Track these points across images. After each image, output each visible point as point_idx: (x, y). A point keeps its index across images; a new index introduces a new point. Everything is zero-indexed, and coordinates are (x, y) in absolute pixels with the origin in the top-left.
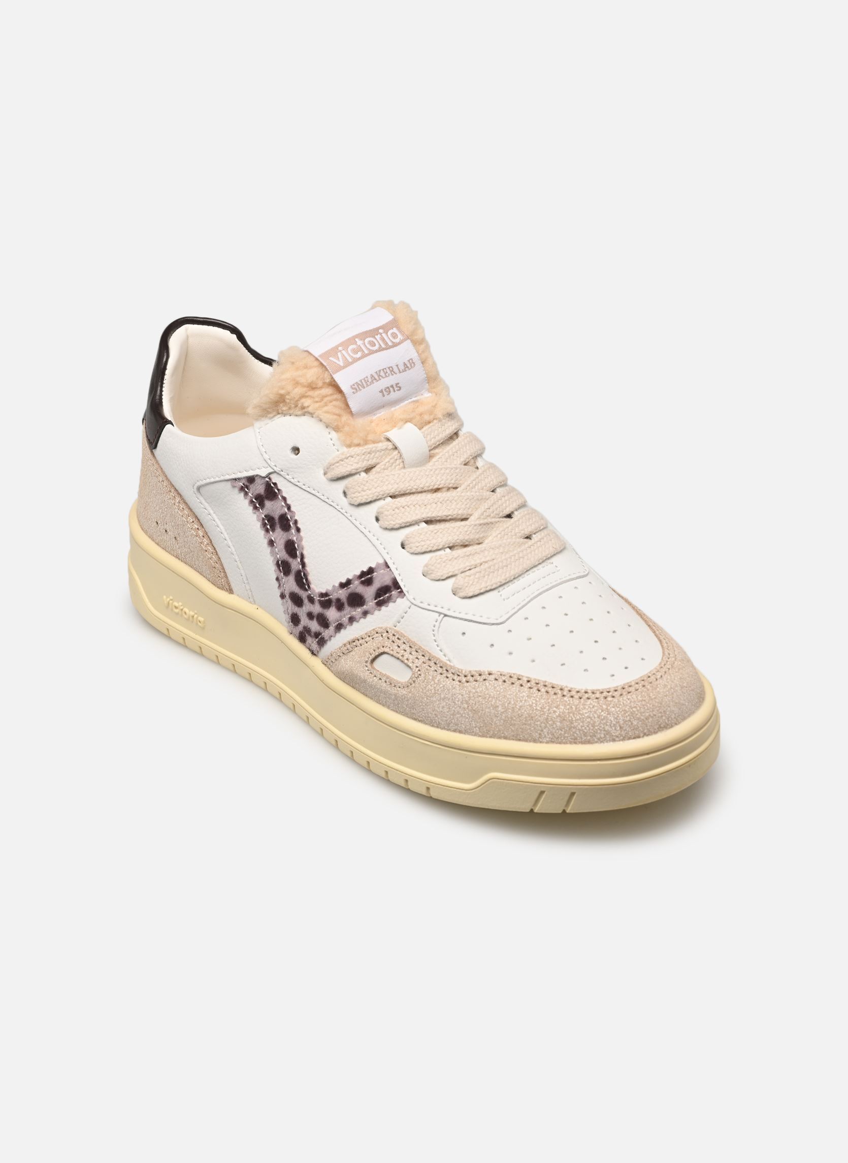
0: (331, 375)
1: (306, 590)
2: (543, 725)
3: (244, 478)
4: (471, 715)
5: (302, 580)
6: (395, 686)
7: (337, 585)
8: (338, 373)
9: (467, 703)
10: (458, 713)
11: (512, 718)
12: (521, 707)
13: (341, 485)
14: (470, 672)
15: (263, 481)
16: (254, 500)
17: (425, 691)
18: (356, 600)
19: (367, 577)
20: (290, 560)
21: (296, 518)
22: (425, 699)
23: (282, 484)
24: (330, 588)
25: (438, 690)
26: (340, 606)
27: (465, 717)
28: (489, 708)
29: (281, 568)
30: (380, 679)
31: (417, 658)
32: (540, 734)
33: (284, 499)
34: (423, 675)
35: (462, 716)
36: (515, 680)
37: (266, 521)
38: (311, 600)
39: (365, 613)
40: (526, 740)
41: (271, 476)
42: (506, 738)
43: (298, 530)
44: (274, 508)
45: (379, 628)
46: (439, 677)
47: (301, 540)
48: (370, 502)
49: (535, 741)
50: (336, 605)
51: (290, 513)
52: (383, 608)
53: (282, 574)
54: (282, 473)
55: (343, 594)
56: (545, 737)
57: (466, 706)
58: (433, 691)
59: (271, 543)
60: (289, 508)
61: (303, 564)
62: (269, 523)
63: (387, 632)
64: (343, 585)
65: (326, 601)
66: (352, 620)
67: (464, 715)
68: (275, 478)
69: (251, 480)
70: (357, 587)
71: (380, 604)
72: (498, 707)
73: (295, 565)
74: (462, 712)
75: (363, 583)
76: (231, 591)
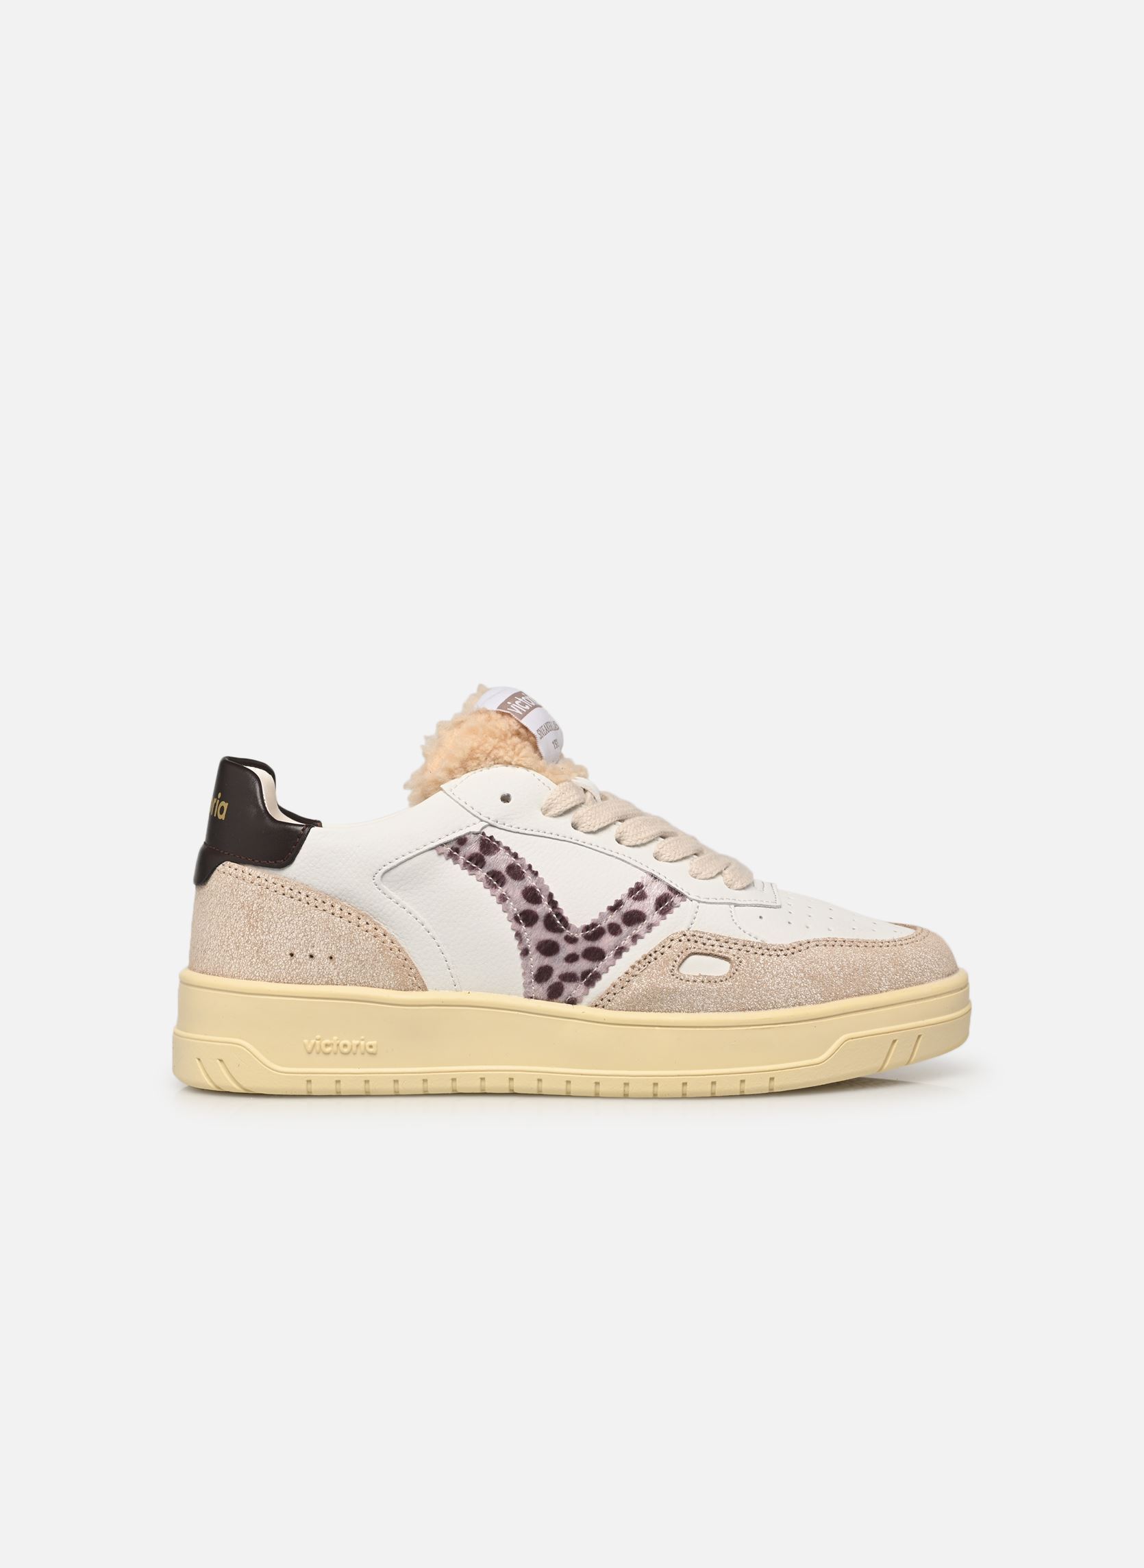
0: (519, 722)
1: (561, 931)
2: (880, 973)
3: (454, 840)
4: (810, 983)
5: (555, 922)
6: (716, 982)
7: (605, 910)
8: (524, 719)
9: (802, 972)
10: (796, 984)
11: (850, 974)
12: (854, 962)
13: (568, 819)
14: (791, 944)
15: (477, 838)
16: (468, 861)
17: (753, 974)
18: (634, 918)
19: (638, 892)
20: (534, 908)
21: (528, 862)
22: (756, 982)
23: (498, 836)
24: (596, 917)
25: (768, 969)
26: (614, 929)
27: (804, 986)
28: (826, 970)
29: (521, 921)
30: (695, 981)
31: (730, 948)
32: (879, 983)
33: (507, 849)
34: (744, 961)
35: (800, 986)
36: (832, 943)
37: (491, 878)
38: (571, 940)
39: (650, 927)
40: (867, 993)
41: (485, 831)
42: (848, 996)
43: (536, 874)
44: (498, 861)
45: (673, 934)
46: (762, 957)
47: (542, 880)
48: (608, 826)
49: (876, 992)
50: (609, 931)
51: (519, 861)
52: (668, 916)
53: (524, 927)
54: (497, 825)
55: (616, 918)
56: (884, 985)
57: (802, 975)
58: (763, 972)
59: (503, 899)
60: (515, 856)
61: (553, 904)
62: (496, 879)
63: (685, 935)
64: (612, 909)
65: (593, 932)
66: (635, 938)
67: (802, 985)
68: (489, 832)
69: (462, 841)
70: (630, 905)
71: (664, 913)
72: (833, 967)
73: (543, 909)
74: (799, 983)
75: (635, 899)
76: (424, 988)
